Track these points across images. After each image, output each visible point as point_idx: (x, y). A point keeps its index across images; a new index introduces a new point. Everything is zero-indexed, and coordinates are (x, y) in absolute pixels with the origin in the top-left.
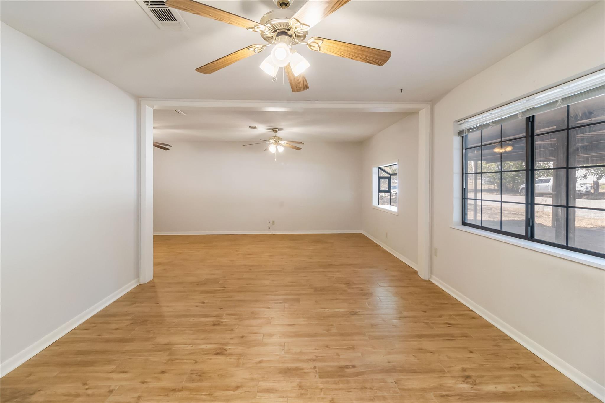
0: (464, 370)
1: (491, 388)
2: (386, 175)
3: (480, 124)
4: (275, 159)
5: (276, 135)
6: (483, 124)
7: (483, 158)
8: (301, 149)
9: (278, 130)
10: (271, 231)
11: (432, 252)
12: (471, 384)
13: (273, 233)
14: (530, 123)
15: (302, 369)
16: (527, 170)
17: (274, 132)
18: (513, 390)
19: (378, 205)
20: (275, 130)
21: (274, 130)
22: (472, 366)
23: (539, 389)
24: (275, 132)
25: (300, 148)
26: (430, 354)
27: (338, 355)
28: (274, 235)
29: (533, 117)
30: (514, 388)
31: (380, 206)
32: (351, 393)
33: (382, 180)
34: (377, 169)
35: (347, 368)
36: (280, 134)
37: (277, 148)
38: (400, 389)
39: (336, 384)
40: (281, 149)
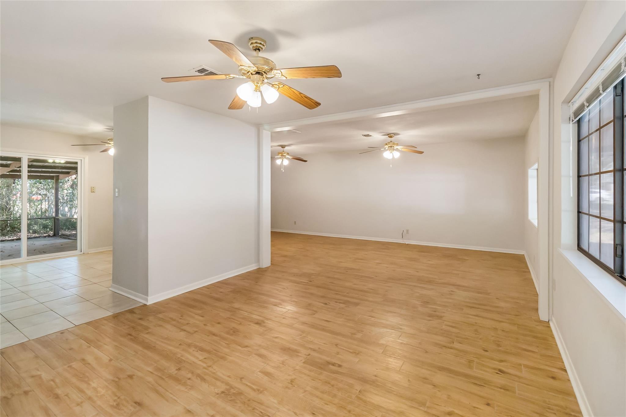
4: (391, 165)
5: (392, 141)
9: (393, 135)
10: (405, 240)
11: (553, 285)
13: (407, 243)
15: (298, 352)
17: (389, 137)
20: (390, 135)
24: (391, 137)
25: (422, 152)
26: (430, 386)
27: (338, 353)
28: (408, 244)
32: (313, 381)
35: (333, 365)
37: (393, 154)
38: (357, 397)
40: (397, 155)
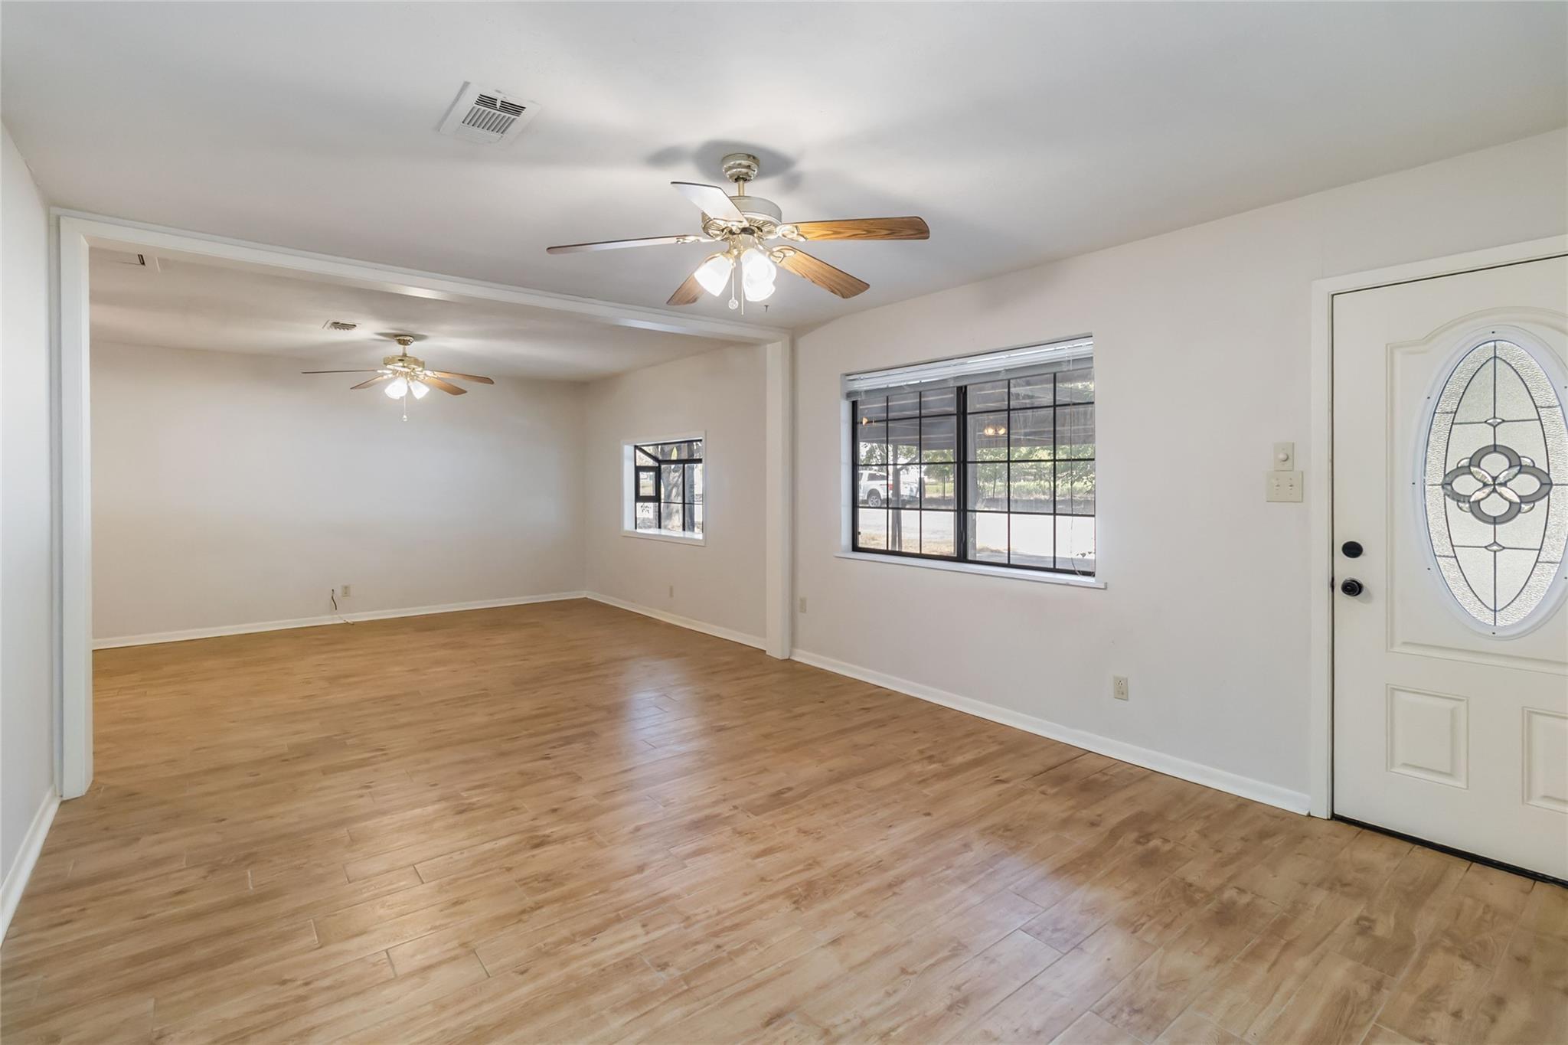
0: (921, 752)
1: (959, 760)
2: (651, 463)
3: (885, 386)
4: (405, 417)
5: (407, 352)
6: (890, 386)
7: (889, 438)
8: (465, 392)
9: (411, 339)
10: (342, 615)
11: (795, 607)
12: (940, 762)
13: (350, 621)
14: (962, 395)
15: (718, 815)
16: (958, 462)
17: (399, 343)
18: (981, 755)
19: (636, 528)
20: (402, 339)
21: (400, 338)
22: (927, 745)
23: (1002, 747)
24: (404, 343)
25: (462, 390)
26: (872, 748)
27: (752, 783)
29: (966, 387)
30: (980, 753)
31: (638, 530)
32: (815, 816)
33: (643, 475)
34: (633, 448)
35: (782, 793)
36: (414, 348)
37: (409, 388)
38: (870, 792)
39: (786, 813)
40: (421, 391)
